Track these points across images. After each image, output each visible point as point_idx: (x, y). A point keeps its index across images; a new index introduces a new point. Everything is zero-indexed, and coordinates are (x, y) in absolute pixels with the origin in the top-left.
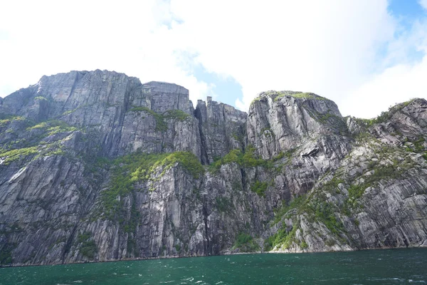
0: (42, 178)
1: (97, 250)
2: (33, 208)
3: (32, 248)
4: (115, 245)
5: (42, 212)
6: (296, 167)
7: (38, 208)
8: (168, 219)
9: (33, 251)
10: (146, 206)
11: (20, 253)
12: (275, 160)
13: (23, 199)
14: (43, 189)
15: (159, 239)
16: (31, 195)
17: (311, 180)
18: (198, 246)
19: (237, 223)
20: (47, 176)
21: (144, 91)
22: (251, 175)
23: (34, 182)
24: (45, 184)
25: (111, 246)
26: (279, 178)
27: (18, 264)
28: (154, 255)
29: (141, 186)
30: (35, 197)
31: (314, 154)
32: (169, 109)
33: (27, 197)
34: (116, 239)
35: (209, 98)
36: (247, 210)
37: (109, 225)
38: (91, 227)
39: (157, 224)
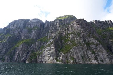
8: (19, 55)
15: (16, 59)
18: (22, 60)
25: (7, 60)
32: (34, 26)
37: (8, 56)
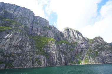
0: (17, 39)
1: (41, 63)
2: (16, 48)
3: (20, 62)
4: (46, 62)
5: (20, 50)
6: (79, 46)
7: (18, 49)
8: (56, 56)
9: (21, 63)
10: (49, 51)
11: (16, 64)
12: (73, 44)
13: (11, 45)
14: (18, 42)
15: (55, 61)
16: (14, 44)
17: (82, 49)
19: (69, 58)
20: (19, 38)
21: (37, 18)
22: (69, 47)
23: (15, 39)
24: (19, 41)
26: (75, 48)
27: (16, 68)
28: (55, 65)
29: (46, 46)
30: (16, 45)
31: (82, 44)
32: (44, 25)
33: (13, 44)
34: (46, 60)
35: (53, 25)
36: (70, 55)
37: (43, 56)
38: (38, 56)
39: (54, 57)
